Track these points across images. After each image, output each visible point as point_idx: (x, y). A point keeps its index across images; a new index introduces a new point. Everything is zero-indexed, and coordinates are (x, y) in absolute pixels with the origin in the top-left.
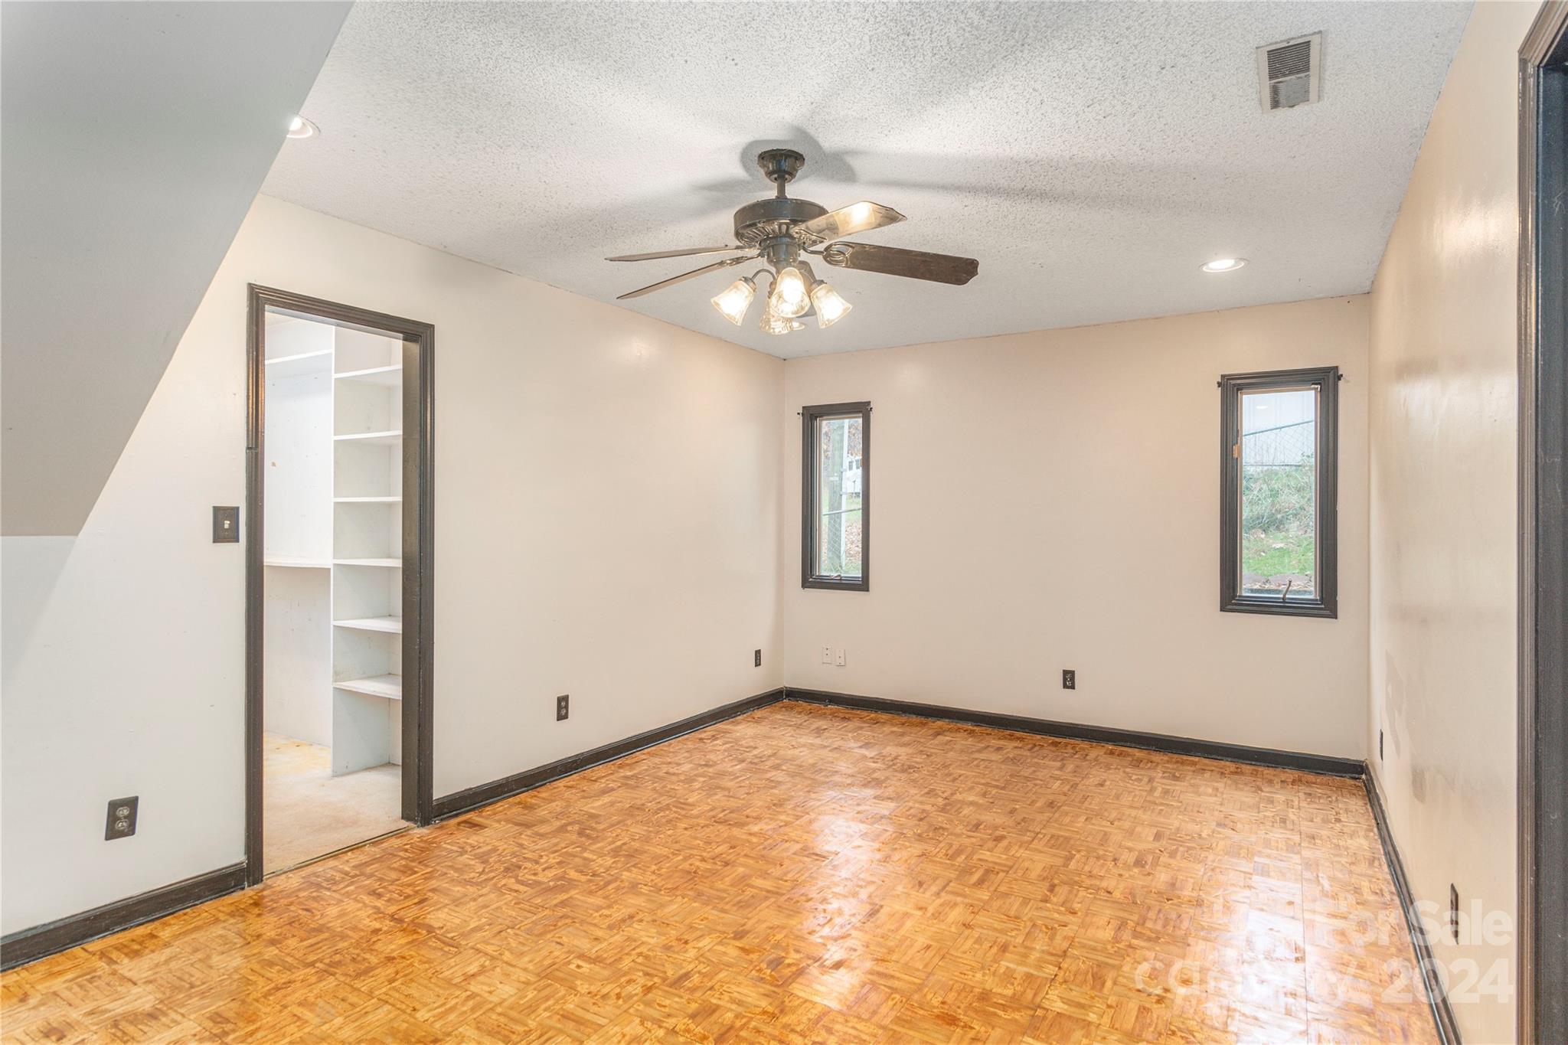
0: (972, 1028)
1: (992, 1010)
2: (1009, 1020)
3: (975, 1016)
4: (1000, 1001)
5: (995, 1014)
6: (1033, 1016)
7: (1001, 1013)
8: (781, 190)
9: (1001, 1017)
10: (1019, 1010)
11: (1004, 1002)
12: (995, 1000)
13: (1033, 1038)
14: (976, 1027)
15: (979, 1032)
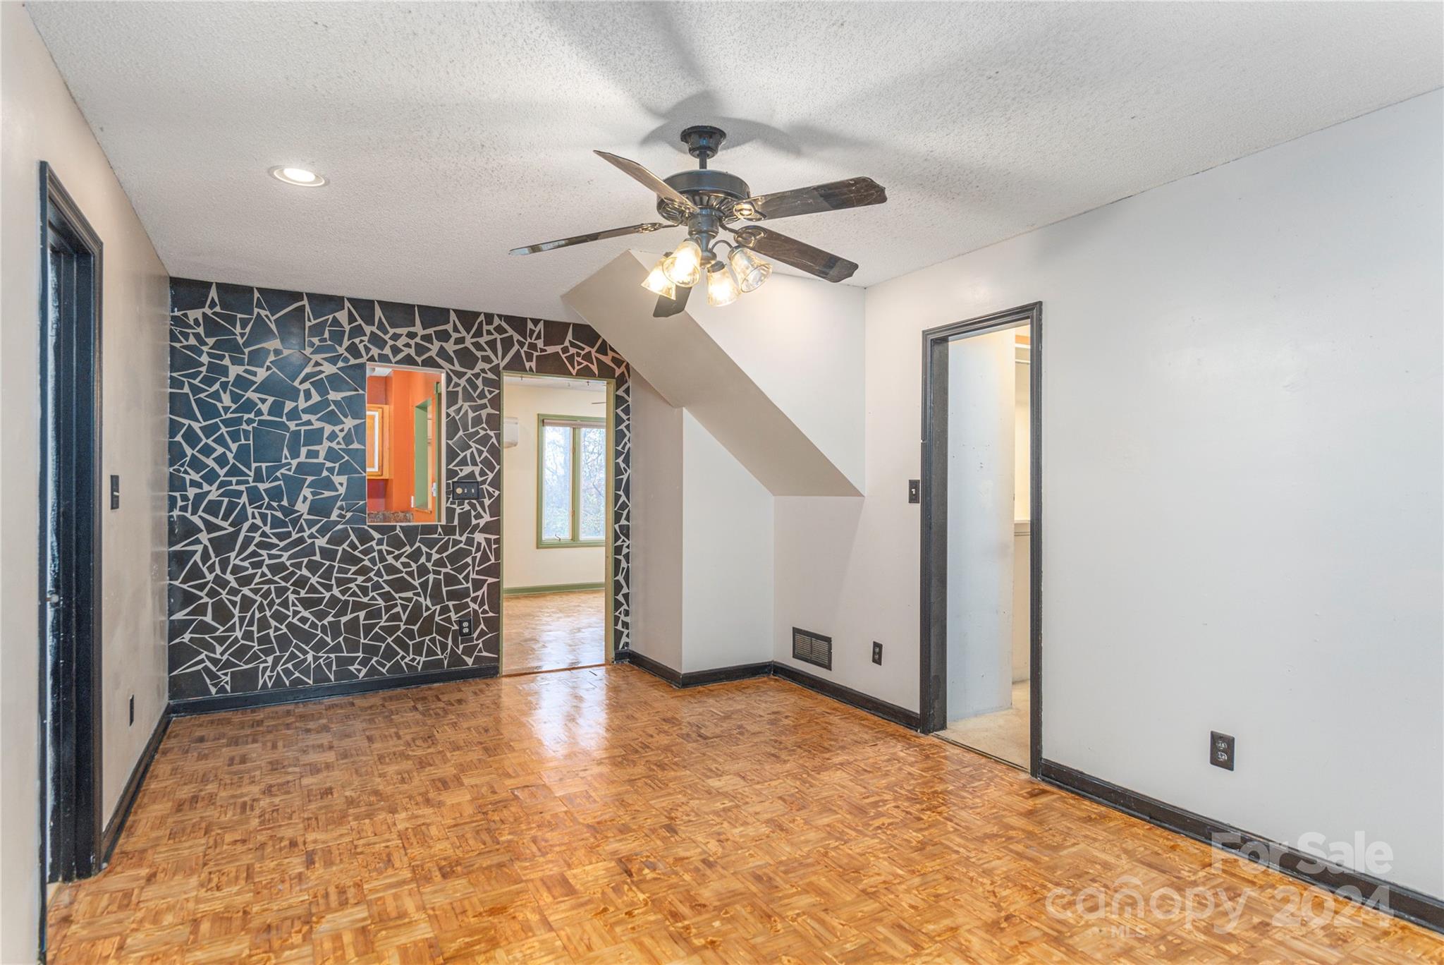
0: (474, 917)
1: (476, 938)
2: (457, 939)
3: (482, 925)
4: (478, 947)
5: (470, 936)
6: (442, 954)
7: (467, 940)
8: (703, 165)
9: (465, 937)
10: (457, 950)
11: (475, 948)
12: (483, 945)
13: (427, 939)
14: (472, 920)
15: (468, 917)
